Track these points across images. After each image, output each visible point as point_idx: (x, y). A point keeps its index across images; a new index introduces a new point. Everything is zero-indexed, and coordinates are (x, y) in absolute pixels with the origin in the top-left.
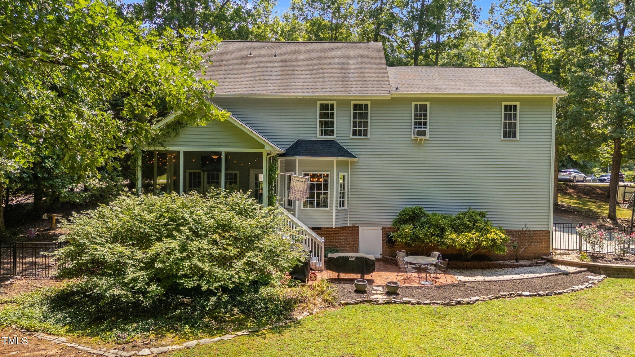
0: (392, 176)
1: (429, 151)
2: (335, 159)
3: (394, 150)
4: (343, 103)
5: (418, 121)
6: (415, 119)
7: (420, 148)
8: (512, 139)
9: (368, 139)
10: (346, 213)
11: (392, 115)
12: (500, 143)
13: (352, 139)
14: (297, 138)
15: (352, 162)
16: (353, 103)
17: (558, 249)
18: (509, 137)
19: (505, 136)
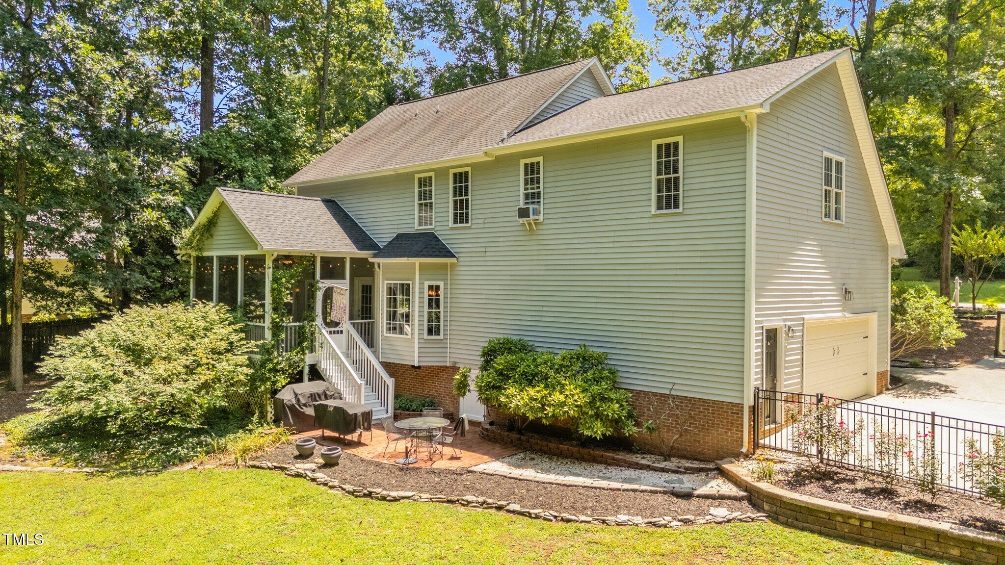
0: (498, 287)
1: (545, 242)
2: (417, 261)
3: (501, 244)
4: (441, 172)
5: (529, 191)
6: (526, 189)
7: (533, 238)
8: (672, 211)
9: (469, 228)
10: (444, 345)
11: (498, 185)
12: (652, 220)
13: (452, 229)
14: (396, 231)
15: (452, 265)
16: (452, 171)
17: (776, 449)
18: (668, 207)
19: (659, 207)
